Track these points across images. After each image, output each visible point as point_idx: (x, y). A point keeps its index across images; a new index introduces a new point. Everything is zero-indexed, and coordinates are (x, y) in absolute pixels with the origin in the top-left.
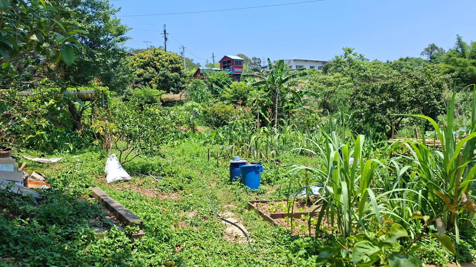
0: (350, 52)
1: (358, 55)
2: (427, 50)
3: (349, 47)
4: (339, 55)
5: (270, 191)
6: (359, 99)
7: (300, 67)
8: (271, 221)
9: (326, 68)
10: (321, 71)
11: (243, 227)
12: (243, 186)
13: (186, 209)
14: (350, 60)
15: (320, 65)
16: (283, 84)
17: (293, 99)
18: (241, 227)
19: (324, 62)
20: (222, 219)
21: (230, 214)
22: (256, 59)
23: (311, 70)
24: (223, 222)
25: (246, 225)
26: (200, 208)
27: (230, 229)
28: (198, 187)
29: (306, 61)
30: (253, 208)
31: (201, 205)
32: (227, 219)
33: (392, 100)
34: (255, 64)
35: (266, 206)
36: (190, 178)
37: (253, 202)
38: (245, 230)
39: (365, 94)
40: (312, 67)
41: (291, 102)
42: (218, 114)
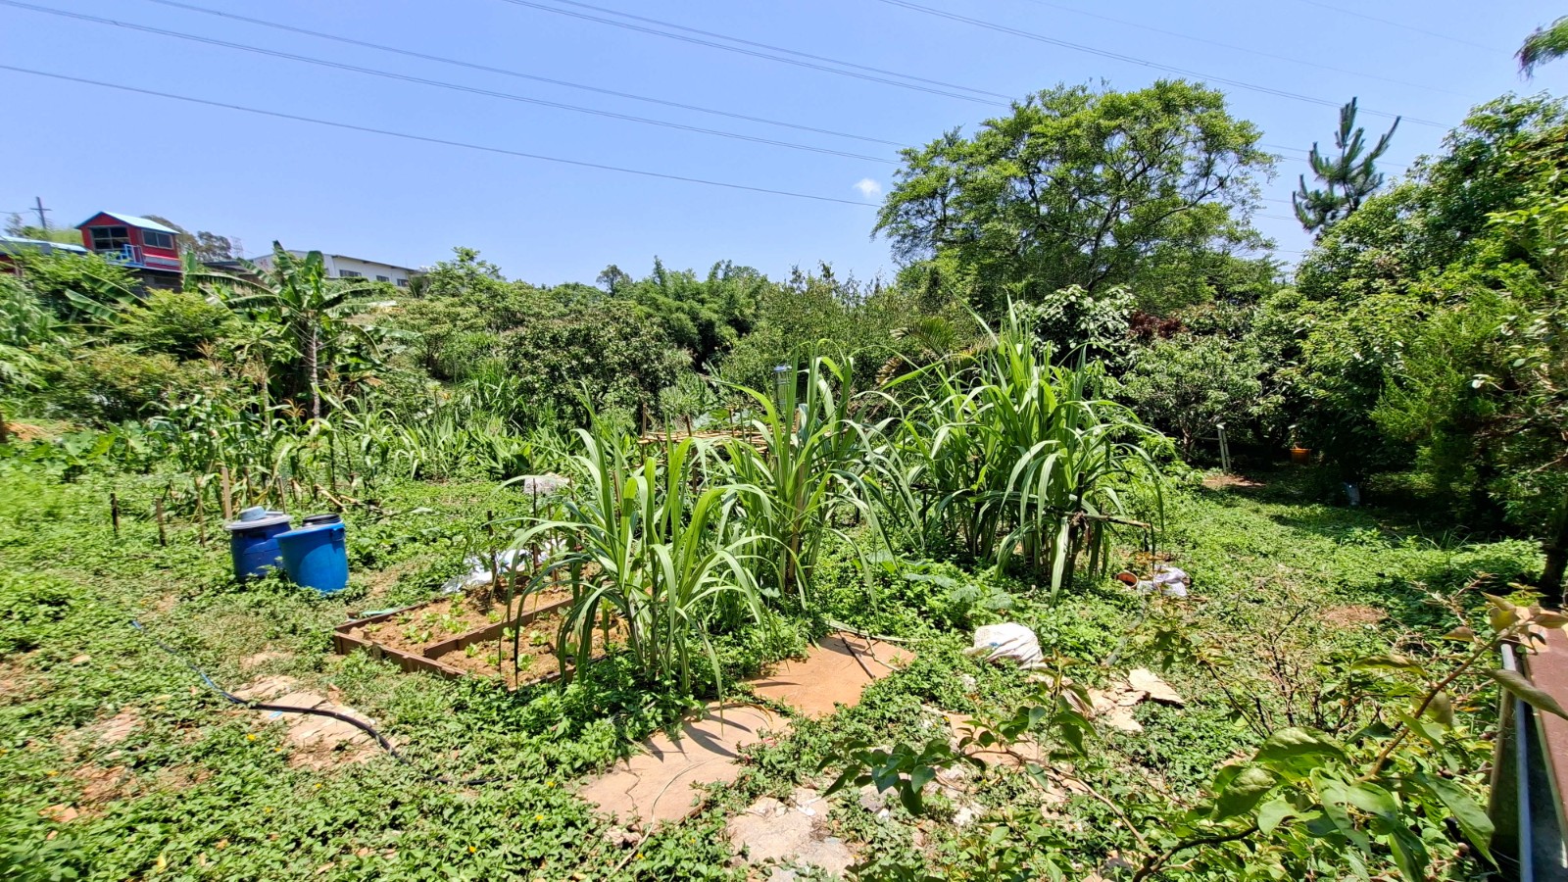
0: (472, 258)
1: (488, 264)
2: (606, 274)
3: (468, 248)
4: (448, 261)
5: (378, 584)
6: (526, 355)
7: (352, 274)
8: (433, 669)
9: (418, 285)
10: (405, 290)
11: (349, 711)
12: (293, 590)
13: (79, 717)
14: (471, 274)
15: (403, 277)
16: (328, 311)
17: (358, 347)
18: (344, 714)
19: (410, 272)
20: (259, 707)
21: (279, 682)
22: (211, 236)
23: (381, 285)
24: (268, 716)
25: (355, 703)
26: (148, 697)
27: (305, 732)
28: (103, 623)
29: (365, 262)
30: (355, 644)
31: (149, 683)
32: (278, 703)
33: (589, 360)
34: (209, 249)
35: (388, 629)
36: (57, 601)
37: (347, 629)
38: (362, 718)
39: (537, 346)
40: (381, 279)
41: (352, 355)
42: (116, 382)
